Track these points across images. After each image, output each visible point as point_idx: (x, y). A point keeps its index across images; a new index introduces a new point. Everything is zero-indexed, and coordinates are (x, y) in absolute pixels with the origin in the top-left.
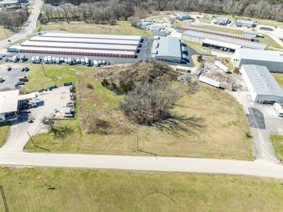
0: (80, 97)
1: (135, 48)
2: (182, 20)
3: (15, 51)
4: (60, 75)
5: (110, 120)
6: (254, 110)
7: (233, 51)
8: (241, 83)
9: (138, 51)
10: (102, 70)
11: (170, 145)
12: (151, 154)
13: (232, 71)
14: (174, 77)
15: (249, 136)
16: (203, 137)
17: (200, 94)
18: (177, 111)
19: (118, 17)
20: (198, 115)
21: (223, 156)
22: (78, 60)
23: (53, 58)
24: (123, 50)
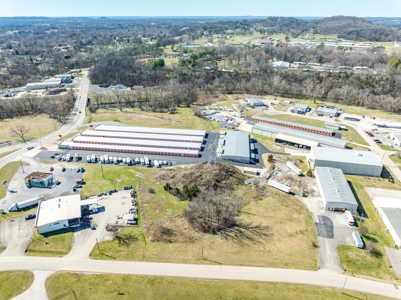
0: (142, 203)
1: (199, 146)
2: (253, 107)
3: (67, 148)
4: (119, 177)
5: (174, 228)
6: (324, 218)
7: (308, 148)
8: (314, 188)
9: (202, 149)
10: (164, 172)
11: (234, 254)
12: (216, 263)
13: (305, 173)
14: (241, 181)
15: (315, 246)
16: (268, 246)
17: (269, 200)
18: (243, 219)
19: (179, 103)
20: (265, 223)
21: (287, 265)
22: (137, 160)
23: (111, 158)
24: (186, 148)
